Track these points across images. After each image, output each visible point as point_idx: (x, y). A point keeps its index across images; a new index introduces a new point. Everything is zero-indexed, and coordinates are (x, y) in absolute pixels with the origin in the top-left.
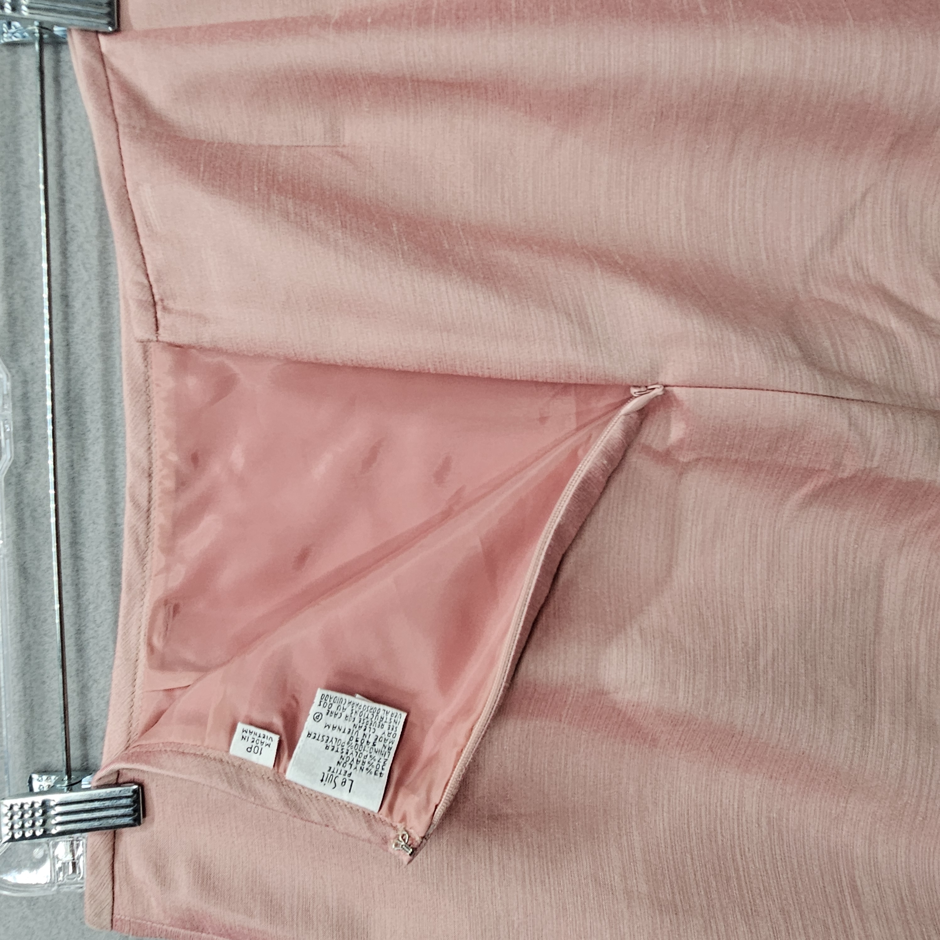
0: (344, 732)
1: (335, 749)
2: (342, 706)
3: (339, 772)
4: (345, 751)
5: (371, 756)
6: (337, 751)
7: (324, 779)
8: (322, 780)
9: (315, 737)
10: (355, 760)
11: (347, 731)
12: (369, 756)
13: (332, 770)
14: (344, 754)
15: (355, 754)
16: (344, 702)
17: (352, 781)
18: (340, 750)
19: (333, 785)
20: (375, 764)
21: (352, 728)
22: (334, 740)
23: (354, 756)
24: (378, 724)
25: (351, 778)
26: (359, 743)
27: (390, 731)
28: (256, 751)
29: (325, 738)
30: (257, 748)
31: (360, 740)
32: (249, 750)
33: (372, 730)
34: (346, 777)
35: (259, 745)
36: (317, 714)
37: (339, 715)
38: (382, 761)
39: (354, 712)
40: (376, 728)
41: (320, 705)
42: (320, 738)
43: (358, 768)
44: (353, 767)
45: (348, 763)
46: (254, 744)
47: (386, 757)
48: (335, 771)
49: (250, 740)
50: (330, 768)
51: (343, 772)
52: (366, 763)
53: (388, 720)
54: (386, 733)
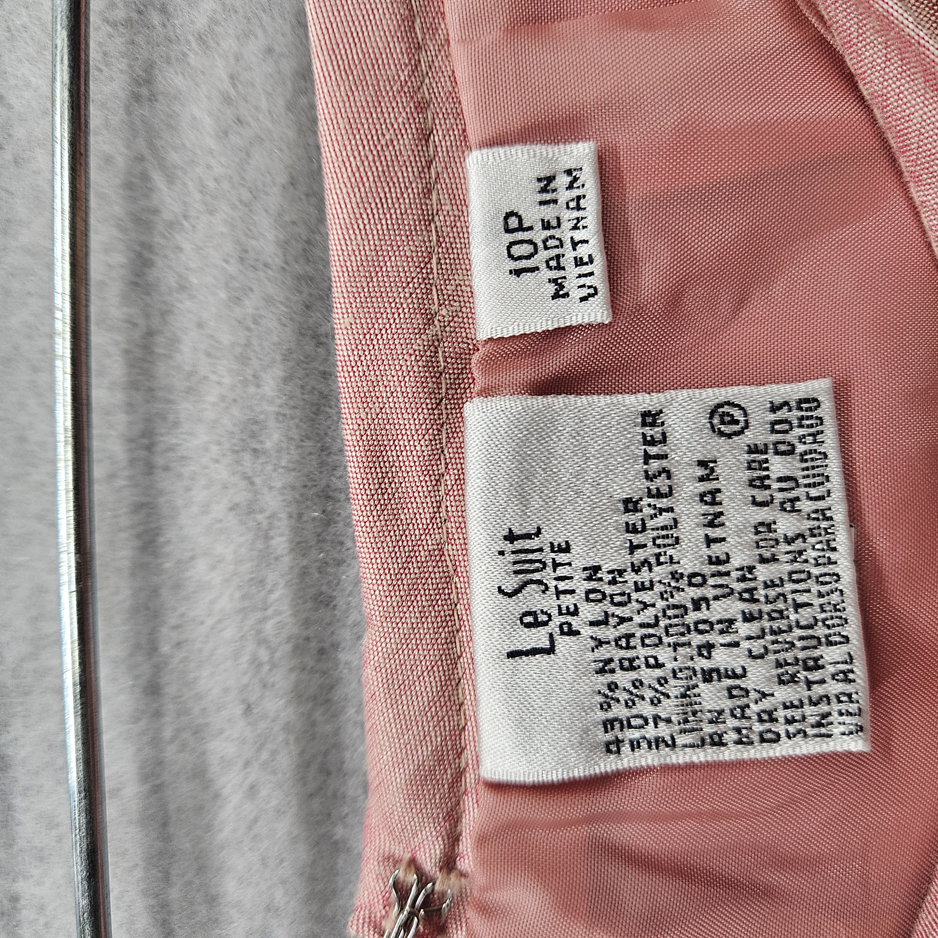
0: (709, 541)
1: (637, 539)
2: (800, 492)
3: (562, 586)
4: (645, 576)
5: (662, 681)
6: (633, 548)
7: (519, 544)
8: (511, 537)
9: (653, 442)
10: (624, 629)
11: (717, 550)
12: (658, 673)
13: (562, 558)
14: (631, 577)
15: (648, 615)
16: (814, 492)
17: (551, 650)
18: (640, 555)
19: (508, 588)
20: (647, 710)
21: (736, 562)
22: (664, 519)
23: (637, 619)
24: (789, 656)
25: (562, 642)
26: (692, 617)
27: (781, 714)
28: (517, 250)
29: (661, 483)
30: (529, 249)
31: (703, 614)
32: (513, 222)
33: (757, 647)
34: (557, 620)
35: (543, 255)
36: (737, 414)
37: (761, 496)
38: (664, 731)
39: (798, 545)
40: (771, 657)
41: (774, 409)
42: (655, 465)
43: (604, 653)
44: (601, 632)
45: (606, 606)
46: (539, 235)
47: (681, 740)
48: (561, 571)
49: (549, 212)
50: (567, 549)
51: (567, 601)
52: (633, 675)
53: (818, 690)
54: (766, 704)
